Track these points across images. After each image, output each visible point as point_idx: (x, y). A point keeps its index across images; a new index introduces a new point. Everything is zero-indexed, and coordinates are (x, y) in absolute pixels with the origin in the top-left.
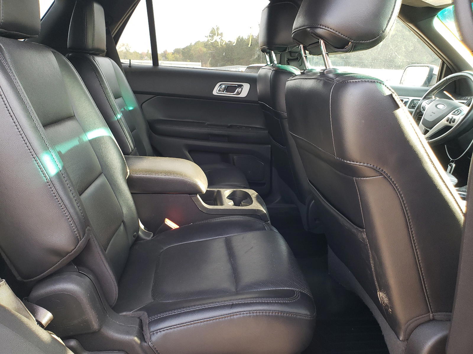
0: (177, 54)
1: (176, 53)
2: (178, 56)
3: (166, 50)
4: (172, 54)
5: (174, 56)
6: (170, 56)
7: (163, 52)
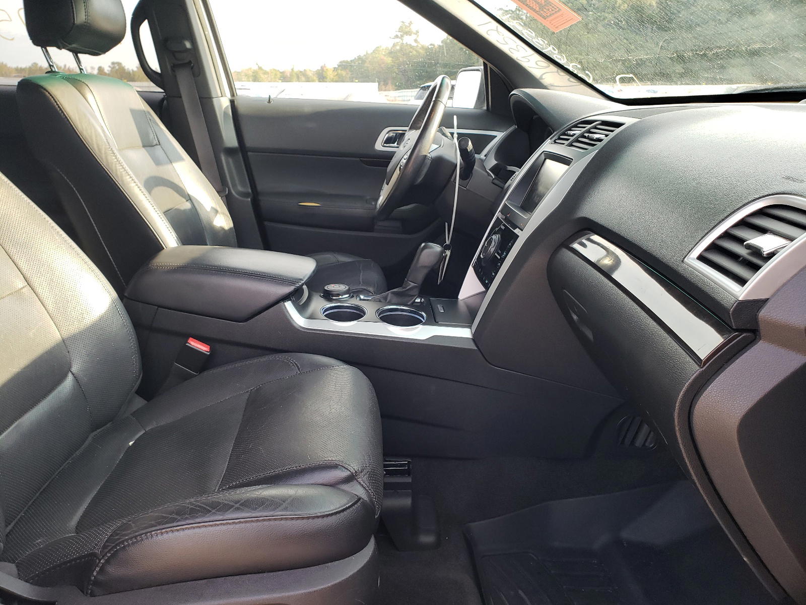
0: (341, 70)
1: (340, 68)
2: (344, 73)
3: (325, 65)
4: (334, 71)
5: (336, 73)
6: (330, 74)
7: (320, 68)
